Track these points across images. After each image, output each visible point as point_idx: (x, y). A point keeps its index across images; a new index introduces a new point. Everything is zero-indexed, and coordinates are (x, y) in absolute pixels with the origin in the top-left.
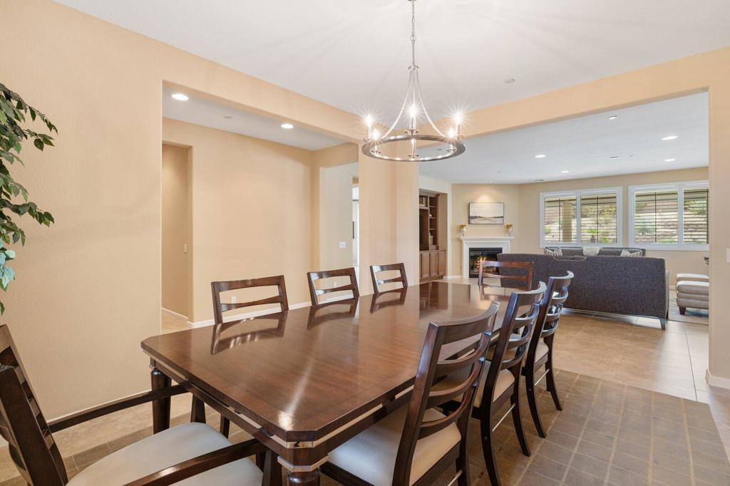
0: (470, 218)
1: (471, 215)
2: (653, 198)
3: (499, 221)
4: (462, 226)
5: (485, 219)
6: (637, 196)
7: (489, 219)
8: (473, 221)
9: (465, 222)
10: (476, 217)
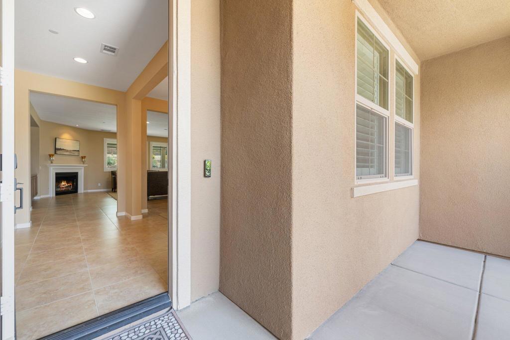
0: (56, 149)
1: (57, 147)
2: (160, 149)
3: (76, 153)
4: (50, 156)
5: (67, 151)
6: (154, 147)
7: (70, 151)
8: (58, 152)
9: (52, 152)
10: (60, 149)
